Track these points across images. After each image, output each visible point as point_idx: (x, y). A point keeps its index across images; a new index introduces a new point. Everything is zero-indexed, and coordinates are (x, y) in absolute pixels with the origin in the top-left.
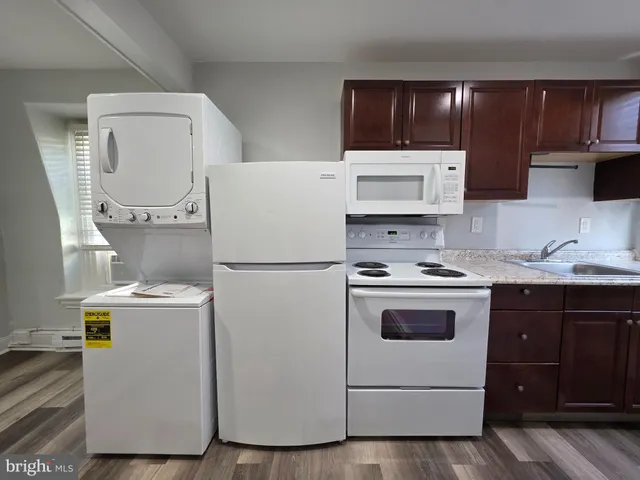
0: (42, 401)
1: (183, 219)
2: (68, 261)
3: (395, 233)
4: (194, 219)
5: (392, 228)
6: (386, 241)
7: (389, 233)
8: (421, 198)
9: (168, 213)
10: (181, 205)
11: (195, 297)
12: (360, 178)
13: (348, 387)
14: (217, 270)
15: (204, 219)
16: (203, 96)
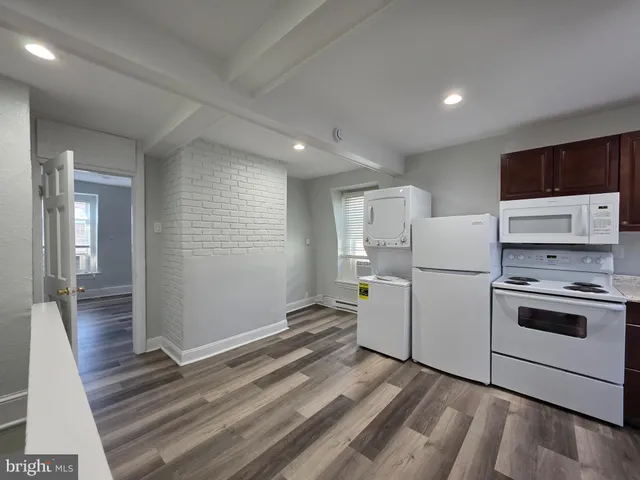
0: (335, 324)
1: (399, 245)
2: (340, 262)
3: (555, 257)
4: (405, 245)
5: (551, 253)
6: (545, 263)
7: (548, 257)
8: (570, 231)
9: (393, 241)
10: (398, 239)
11: (405, 283)
12: (510, 219)
13: (491, 352)
14: (414, 270)
15: (408, 245)
16: (411, 187)
